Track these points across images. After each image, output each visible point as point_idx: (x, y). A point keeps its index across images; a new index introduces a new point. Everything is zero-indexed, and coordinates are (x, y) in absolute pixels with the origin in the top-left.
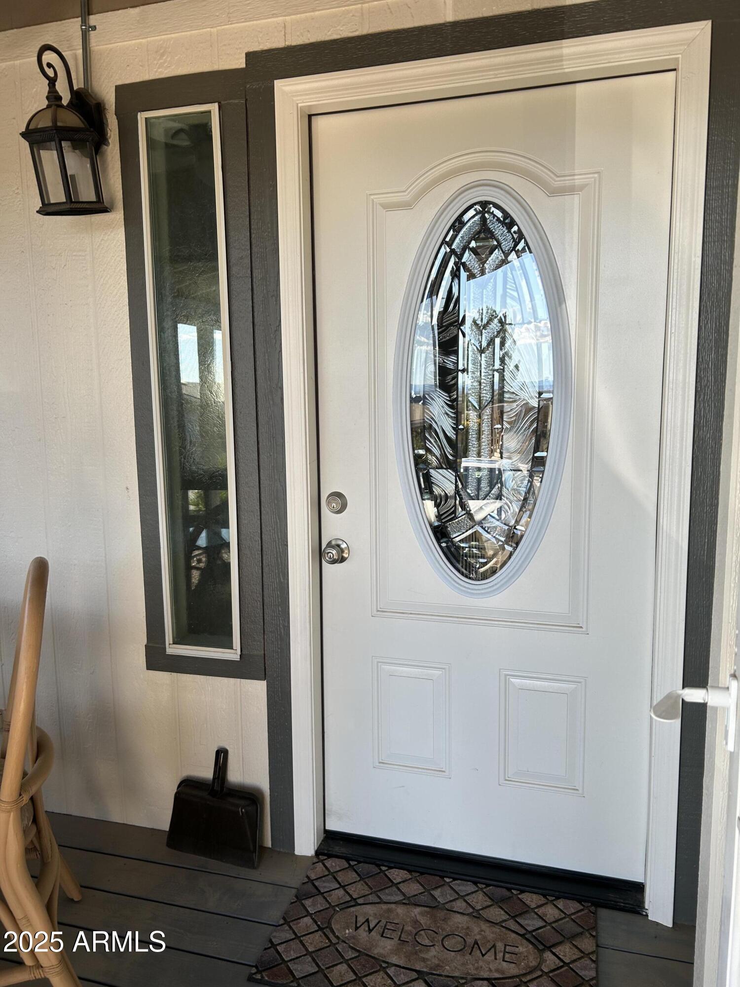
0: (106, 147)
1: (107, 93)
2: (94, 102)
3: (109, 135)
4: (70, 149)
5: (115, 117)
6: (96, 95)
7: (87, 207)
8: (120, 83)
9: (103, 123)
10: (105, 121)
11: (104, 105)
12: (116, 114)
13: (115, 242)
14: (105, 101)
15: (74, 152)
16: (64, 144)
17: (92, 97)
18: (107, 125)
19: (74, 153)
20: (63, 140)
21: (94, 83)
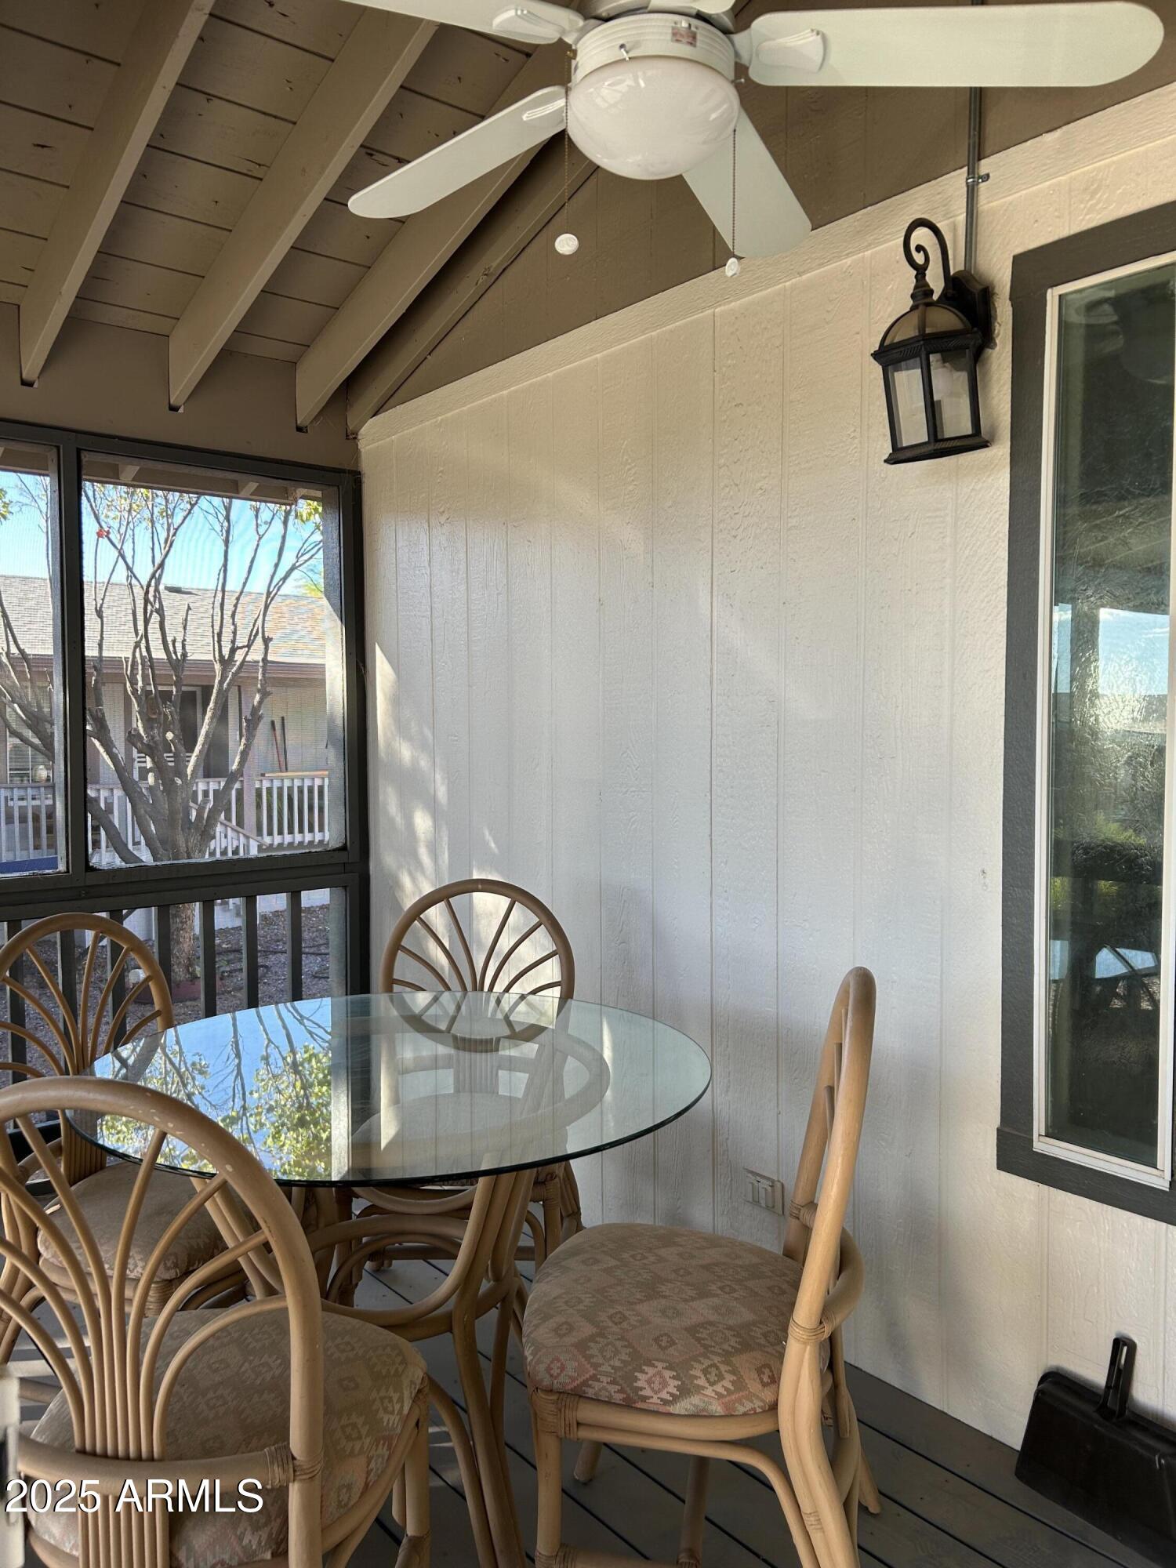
0: (990, 351)
1: (1000, 269)
2: (980, 287)
3: (996, 332)
4: (940, 363)
5: (1008, 303)
6: (980, 277)
7: (958, 444)
8: (1019, 250)
9: (991, 316)
10: (993, 312)
11: (993, 288)
12: (1010, 299)
13: (993, 490)
14: (995, 282)
15: (944, 367)
16: (932, 357)
17: (976, 280)
18: (996, 319)
19: (944, 369)
20: (932, 353)
21: (978, 259)
